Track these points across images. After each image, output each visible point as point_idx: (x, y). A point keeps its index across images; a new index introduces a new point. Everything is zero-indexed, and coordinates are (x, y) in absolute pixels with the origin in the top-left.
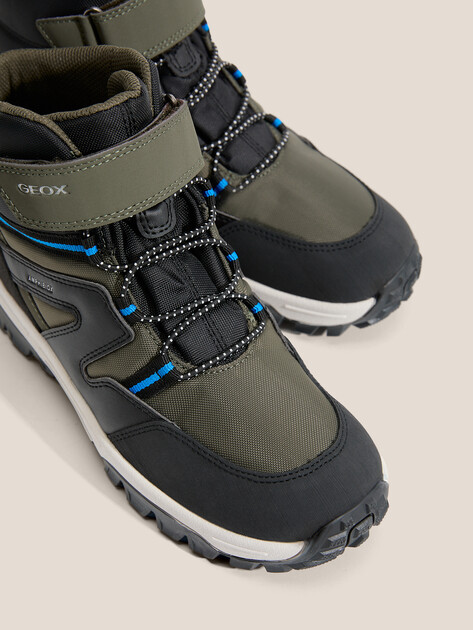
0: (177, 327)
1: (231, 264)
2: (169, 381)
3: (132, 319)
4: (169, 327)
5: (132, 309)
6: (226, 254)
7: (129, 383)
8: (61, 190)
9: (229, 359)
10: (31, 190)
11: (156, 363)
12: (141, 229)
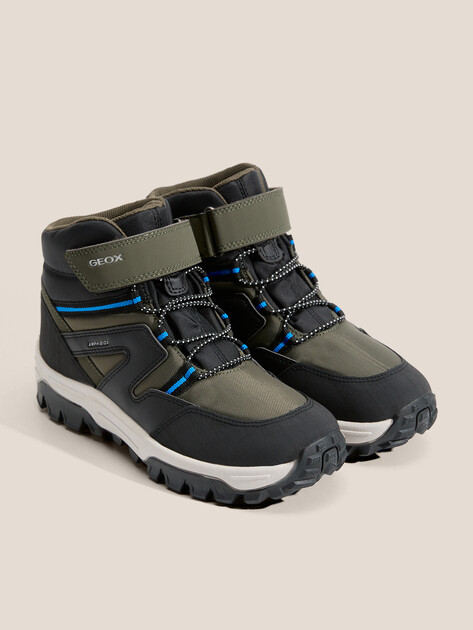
0: (195, 347)
1: (224, 320)
2: (193, 379)
3: (166, 343)
4: (190, 348)
5: (165, 334)
6: (221, 315)
7: (165, 388)
8: (119, 258)
9: (231, 367)
10: (98, 262)
11: (183, 370)
12: (167, 289)
